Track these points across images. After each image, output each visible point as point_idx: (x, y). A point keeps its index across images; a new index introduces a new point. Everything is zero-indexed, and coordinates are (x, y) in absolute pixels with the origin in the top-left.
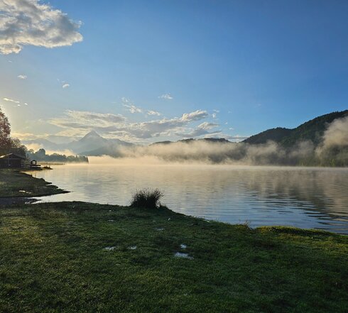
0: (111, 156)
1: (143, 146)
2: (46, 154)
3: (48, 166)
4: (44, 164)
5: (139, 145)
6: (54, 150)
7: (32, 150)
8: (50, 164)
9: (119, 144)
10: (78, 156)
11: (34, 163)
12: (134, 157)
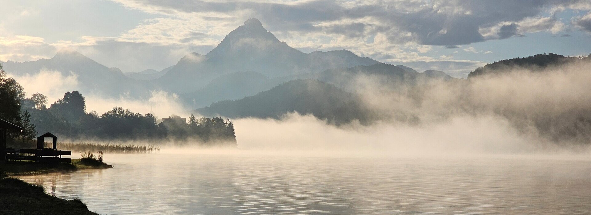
0: (320, 116)
1: (448, 78)
2: (88, 110)
3: (96, 156)
4: (83, 148)
5: (430, 74)
6: (116, 95)
7: (39, 98)
8: (101, 149)
9: (353, 70)
10: (199, 119)
11: (49, 141)
12: (415, 121)
